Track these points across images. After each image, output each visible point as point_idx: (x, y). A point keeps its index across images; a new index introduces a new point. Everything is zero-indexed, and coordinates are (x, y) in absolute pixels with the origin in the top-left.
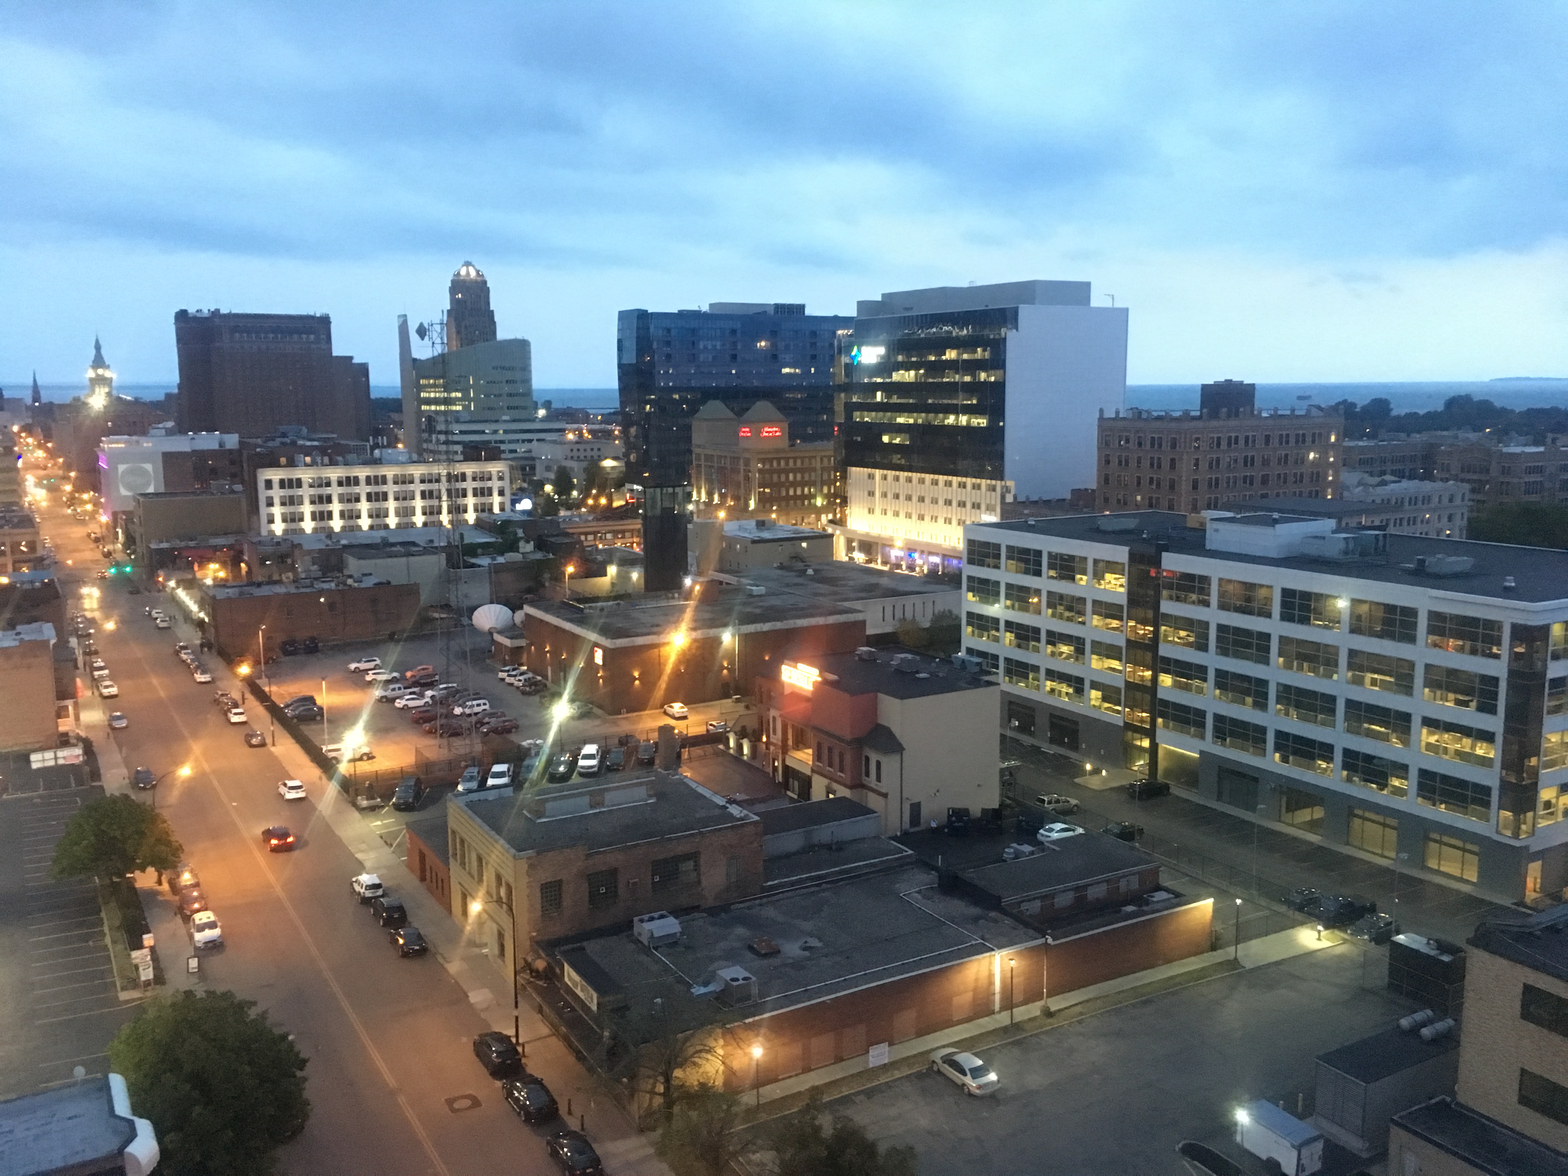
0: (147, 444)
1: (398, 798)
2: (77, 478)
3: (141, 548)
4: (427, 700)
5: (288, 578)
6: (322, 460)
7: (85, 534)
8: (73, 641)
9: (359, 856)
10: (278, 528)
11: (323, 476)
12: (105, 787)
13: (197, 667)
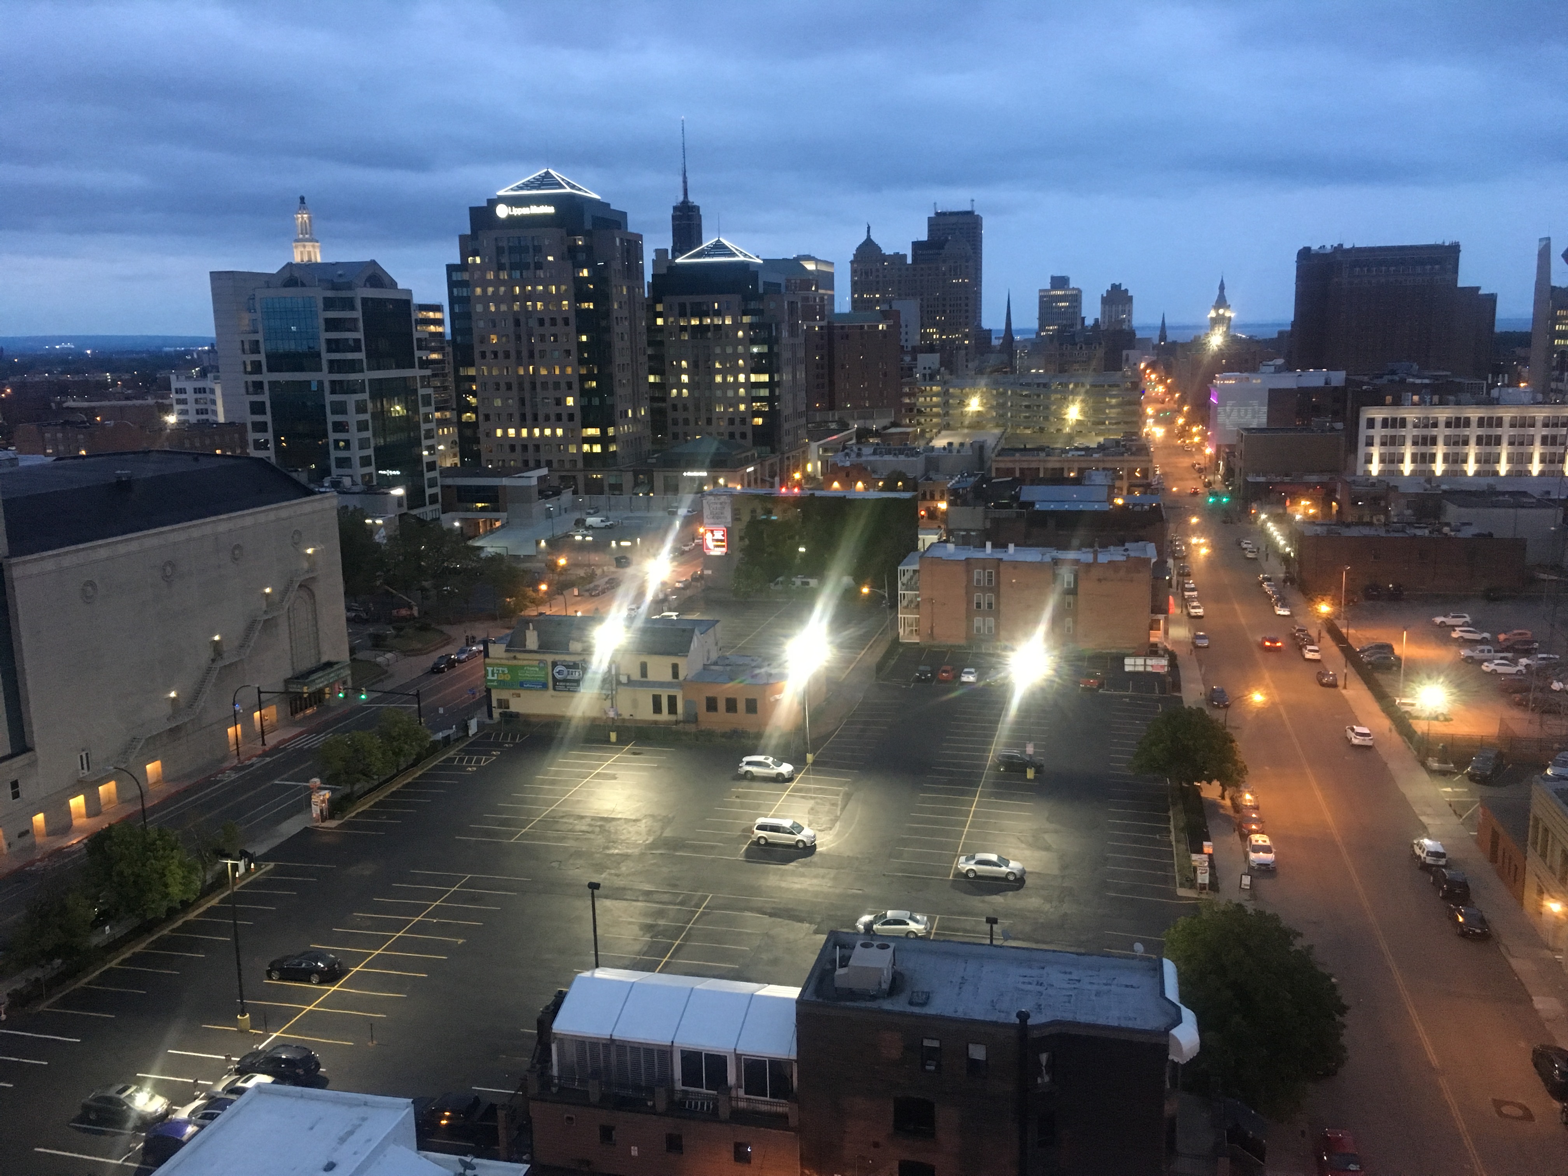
0: (1256, 381)
1: (1472, 768)
2: (1188, 412)
3: (1239, 481)
4: (1520, 668)
5: (1378, 520)
6: (1431, 399)
7: (1190, 464)
8: (1171, 562)
9: (1424, 819)
10: (1375, 468)
11: (1431, 416)
12: (1184, 699)
13: (1278, 600)
